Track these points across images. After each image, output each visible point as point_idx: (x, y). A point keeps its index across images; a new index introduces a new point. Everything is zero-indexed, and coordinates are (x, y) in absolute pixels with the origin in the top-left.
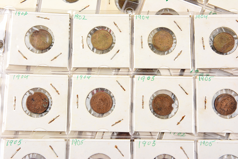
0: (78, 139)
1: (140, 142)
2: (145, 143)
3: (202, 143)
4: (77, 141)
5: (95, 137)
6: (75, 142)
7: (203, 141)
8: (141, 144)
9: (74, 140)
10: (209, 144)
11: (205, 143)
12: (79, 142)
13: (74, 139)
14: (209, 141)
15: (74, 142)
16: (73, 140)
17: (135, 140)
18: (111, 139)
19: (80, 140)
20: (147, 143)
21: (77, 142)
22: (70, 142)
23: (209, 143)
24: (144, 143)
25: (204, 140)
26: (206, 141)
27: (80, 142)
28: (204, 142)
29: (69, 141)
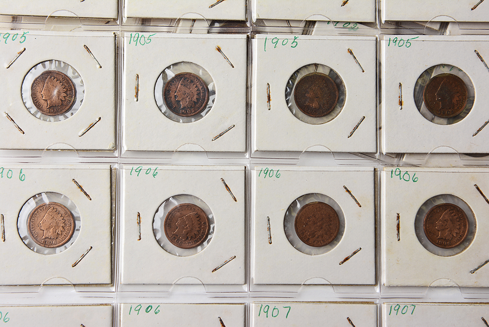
0: (141, 34)
1: (266, 39)
2: (277, 41)
3: (391, 42)
4: (140, 36)
5: (176, 30)
6: (136, 39)
7: (393, 37)
8: (269, 42)
9: (133, 36)
10: (405, 44)
11: (397, 42)
12: (143, 39)
13: (133, 34)
14: (405, 37)
15: (132, 38)
16: (131, 35)
17: (257, 36)
18: (208, 33)
19: (146, 35)
20: (280, 42)
21: (139, 38)
22: (125, 38)
23: (405, 42)
24: (275, 41)
25: (396, 36)
26: (399, 37)
27: (146, 39)
28: (396, 39)
29: (123, 37)
